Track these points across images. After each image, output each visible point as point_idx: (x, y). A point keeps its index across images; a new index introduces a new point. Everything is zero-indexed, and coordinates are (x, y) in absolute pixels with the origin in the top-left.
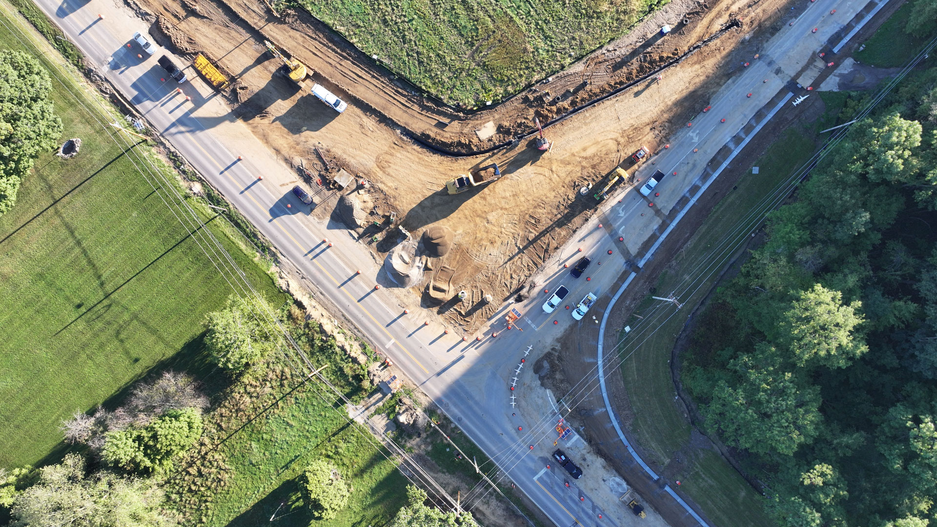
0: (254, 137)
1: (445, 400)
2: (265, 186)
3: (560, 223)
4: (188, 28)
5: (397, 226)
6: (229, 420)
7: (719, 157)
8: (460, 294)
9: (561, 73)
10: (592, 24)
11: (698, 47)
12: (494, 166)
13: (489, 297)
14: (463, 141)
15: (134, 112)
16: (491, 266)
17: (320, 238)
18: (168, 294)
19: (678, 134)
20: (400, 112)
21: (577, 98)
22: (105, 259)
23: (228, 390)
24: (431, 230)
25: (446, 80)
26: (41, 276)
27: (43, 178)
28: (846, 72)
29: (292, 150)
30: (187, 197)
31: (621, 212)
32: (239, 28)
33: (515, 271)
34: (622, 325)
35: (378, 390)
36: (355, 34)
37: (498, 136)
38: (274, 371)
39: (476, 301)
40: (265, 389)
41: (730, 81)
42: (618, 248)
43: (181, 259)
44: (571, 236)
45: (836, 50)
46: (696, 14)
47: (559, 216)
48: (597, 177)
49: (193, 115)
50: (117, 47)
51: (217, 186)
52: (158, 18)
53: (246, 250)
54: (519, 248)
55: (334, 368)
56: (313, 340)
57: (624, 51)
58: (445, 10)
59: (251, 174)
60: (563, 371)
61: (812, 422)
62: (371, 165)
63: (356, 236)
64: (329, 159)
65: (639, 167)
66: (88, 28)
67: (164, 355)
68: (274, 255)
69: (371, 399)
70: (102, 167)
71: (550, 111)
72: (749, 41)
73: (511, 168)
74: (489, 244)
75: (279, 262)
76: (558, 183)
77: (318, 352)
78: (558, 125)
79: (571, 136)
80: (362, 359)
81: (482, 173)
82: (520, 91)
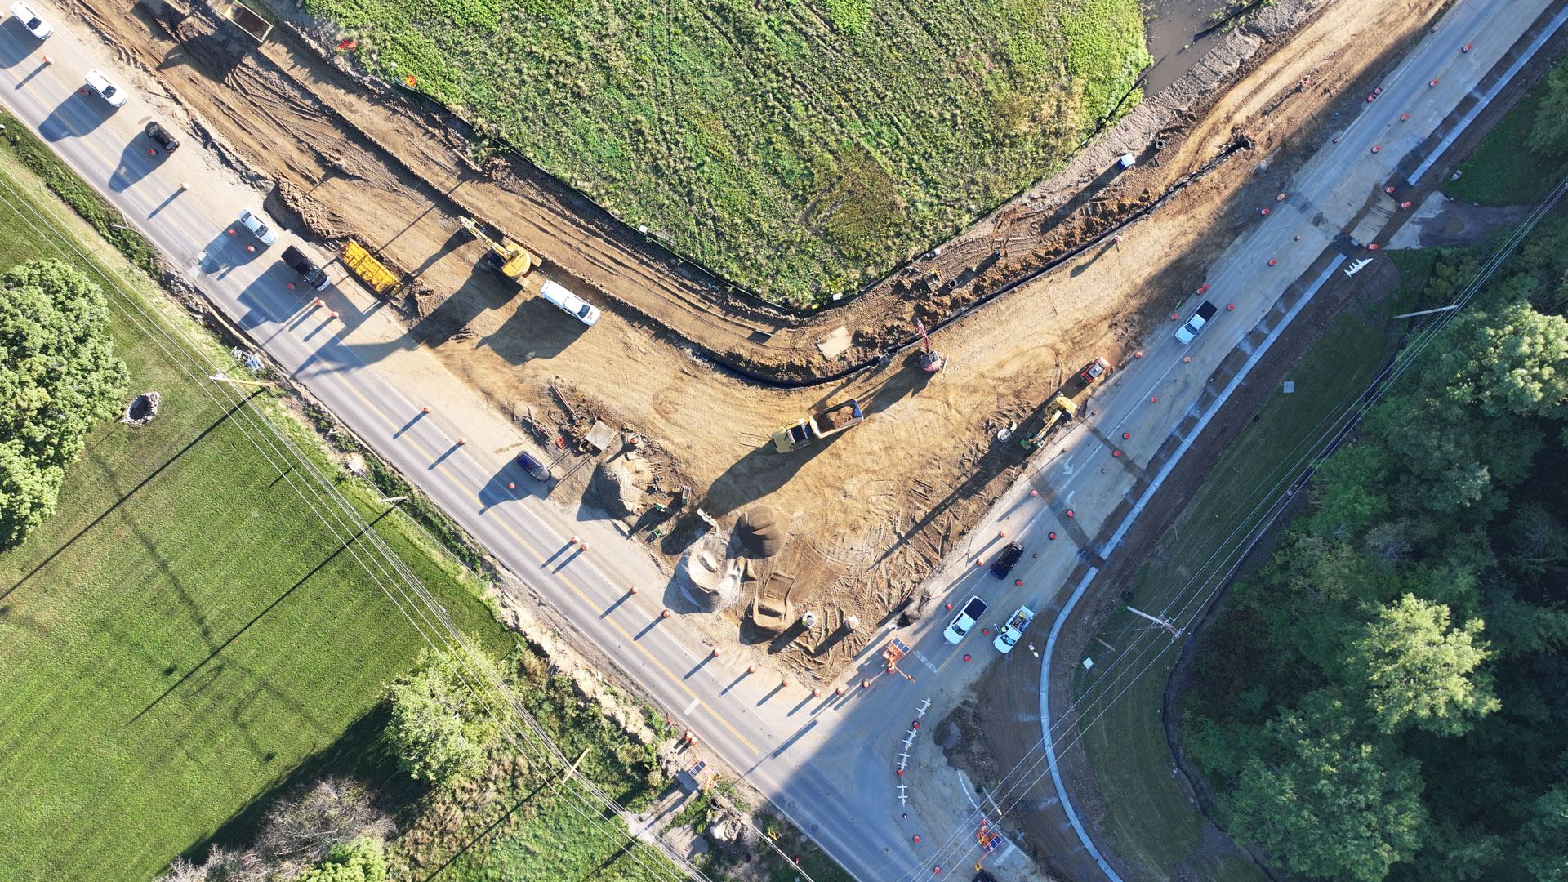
0: (449, 373)
1: (788, 797)
2: (471, 454)
3: (966, 491)
4: (328, 197)
5: (694, 509)
6: (429, 848)
7: (1226, 369)
8: (805, 619)
9: (955, 240)
10: (1003, 156)
11: (1182, 185)
12: (851, 403)
13: (853, 621)
14: (797, 363)
15: (246, 342)
16: (855, 567)
17: (566, 537)
18: (316, 643)
19: (1156, 333)
20: (689, 320)
21: (984, 281)
22: (208, 591)
23: (426, 799)
24: (752, 512)
25: (764, 262)
26: (103, 624)
27: (99, 461)
28: (1432, 216)
29: (513, 391)
30: (340, 479)
31: (1067, 467)
32: (413, 191)
33: (894, 575)
34: (1078, 657)
35: (676, 785)
36: (608, 193)
37: (854, 350)
38: (500, 763)
39: (832, 628)
40: (487, 794)
41: (1238, 240)
42: (1066, 527)
43: (336, 584)
44: (986, 511)
45: (1412, 180)
46: (1176, 130)
47: (964, 479)
48: (1024, 411)
49: (343, 343)
50: (213, 235)
51: (389, 459)
52: (277, 182)
53: (444, 563)
54: (899, 536)
55: (600, 752)
56: (563, 708)
57: (1059, 199)
58: (757, 145)
59: (446, 437)
60: (983, 739)
61: (1411, 828)
62: (646, 409)
63: (626, 529)
64: (575, 404)
65: (1094, 391)
66: (162, 206)
67: (315, 746)
68: (490, 568)
69: (665, 801)
70: (197, 437)
71: (940, 305)
72: (1267, 171)
73: (879, 402)
74: (848, 531)
75: (499, 580)
76: (960, 424)
77: (572, 727)
78: (955, 328)
79: (977, 343)
80: (646, 735)
81: (833, 416)
82: (889, 275)
